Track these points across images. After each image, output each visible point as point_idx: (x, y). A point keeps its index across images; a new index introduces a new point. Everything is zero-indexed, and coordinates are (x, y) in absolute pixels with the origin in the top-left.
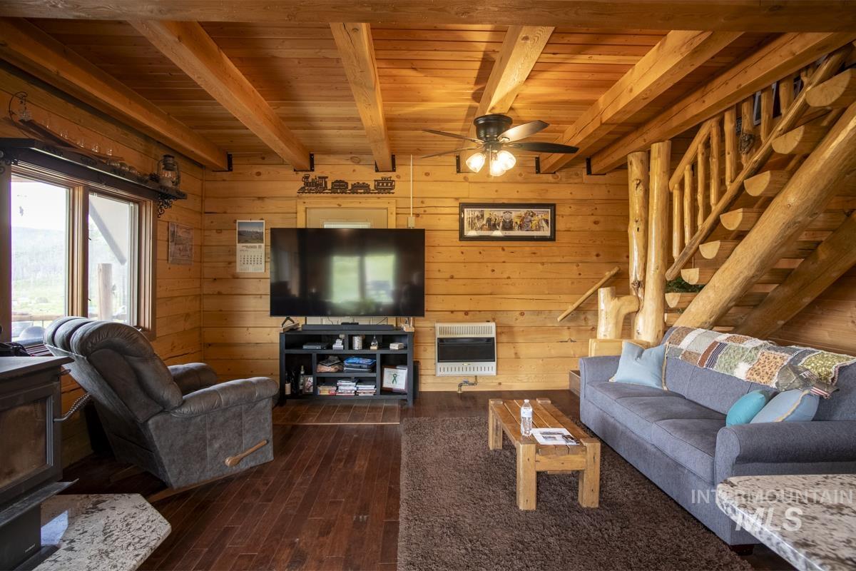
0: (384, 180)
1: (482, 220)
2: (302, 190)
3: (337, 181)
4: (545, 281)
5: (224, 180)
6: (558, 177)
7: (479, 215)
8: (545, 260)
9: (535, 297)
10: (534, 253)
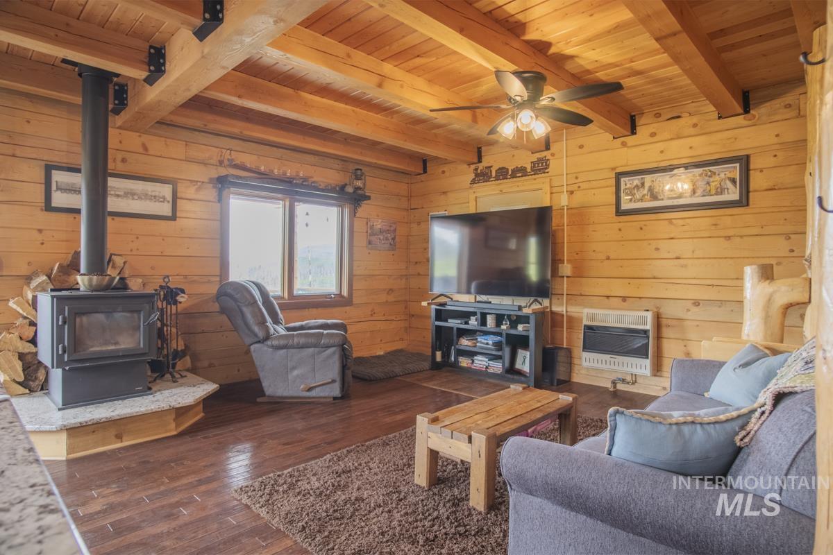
0: (540, 160)
1: (641, 189)
2: (473, 182)
3: (500, 169)
4: (731, 261)
5: (422, 181)
6: (754, 116)
7: (639, 184)
8: (730, 233)
9: (715, 282)
10: (716, 225)
